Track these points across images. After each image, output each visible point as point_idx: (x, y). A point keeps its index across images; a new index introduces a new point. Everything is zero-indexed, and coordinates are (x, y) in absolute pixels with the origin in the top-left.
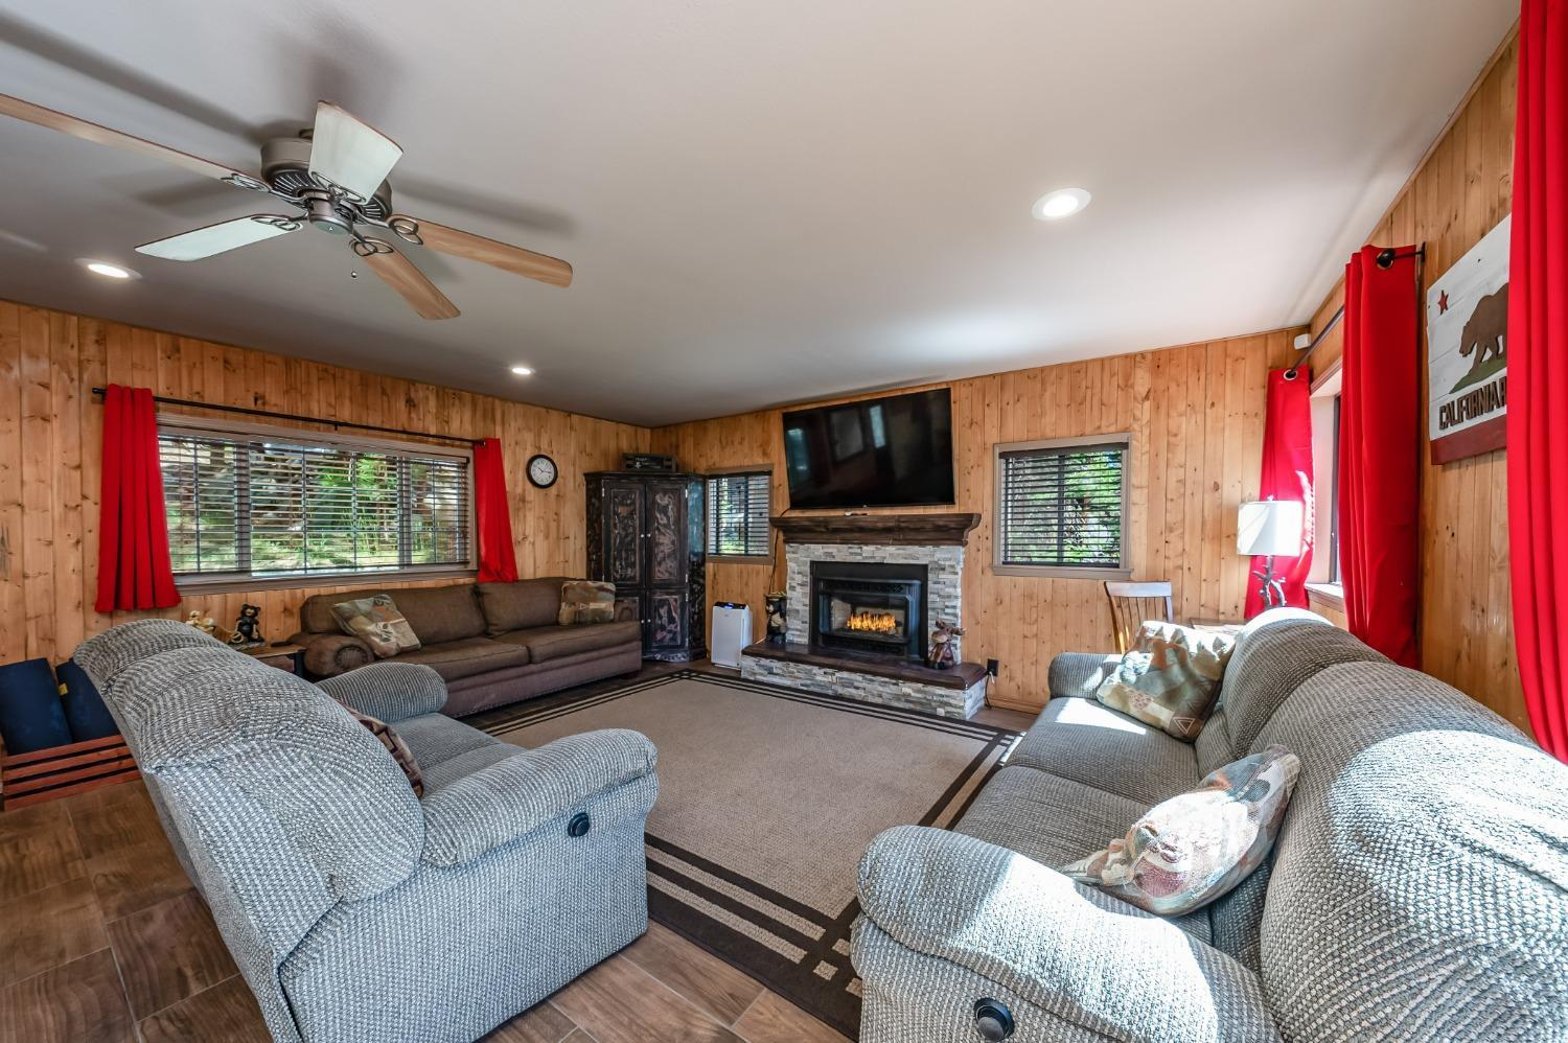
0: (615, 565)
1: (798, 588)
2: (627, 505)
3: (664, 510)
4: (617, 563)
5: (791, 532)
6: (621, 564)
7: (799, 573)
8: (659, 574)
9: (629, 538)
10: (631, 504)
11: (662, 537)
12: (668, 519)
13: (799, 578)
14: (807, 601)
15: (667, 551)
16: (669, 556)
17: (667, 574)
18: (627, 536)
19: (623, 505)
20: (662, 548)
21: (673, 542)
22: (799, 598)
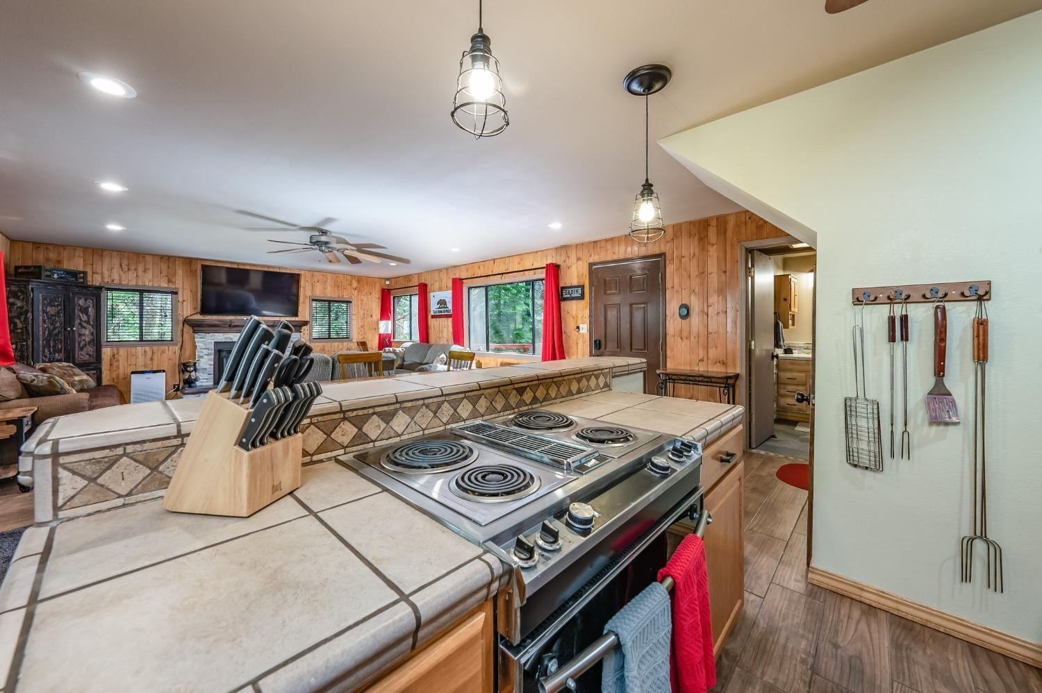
0: (44, 352)
1: (205, 357)
2: (54, 306)
3: (85, 311)
4: (46, 351)
5: (197, 327)
6: (49, 351)
7: (205, 349)
8: (81, 357)
9: (57, 331)
10: (58, 305)
11: (83, 330)
12: (89, 317)
13: (206, 352)
14: (212, 363)
15: (87, 340)
16: (89, 343)
17: (87, 356)
18: (55, 328)
19: (51, 306)
20: (83, 338)
21: (92, 334)
22: (206, 362)
